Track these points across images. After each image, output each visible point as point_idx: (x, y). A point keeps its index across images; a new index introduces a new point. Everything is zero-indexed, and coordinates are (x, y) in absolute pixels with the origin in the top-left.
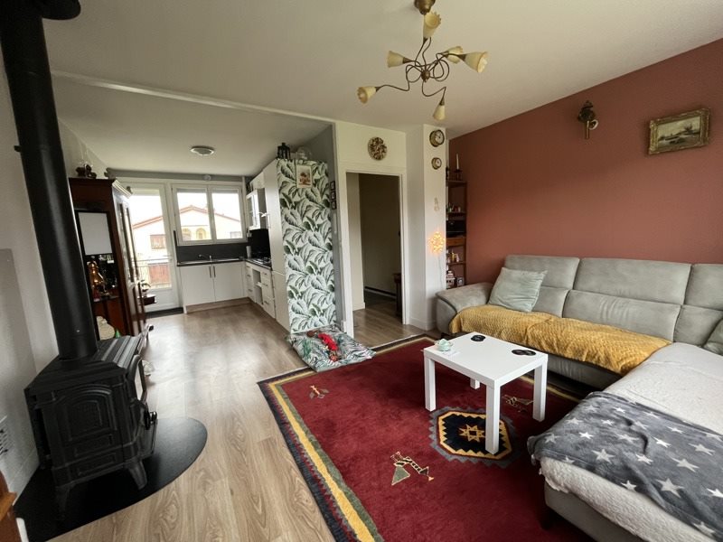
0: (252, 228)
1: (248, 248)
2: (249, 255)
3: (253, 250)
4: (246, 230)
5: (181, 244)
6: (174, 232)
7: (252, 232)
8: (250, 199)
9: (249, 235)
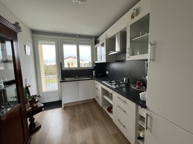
0: (96, 62)
1: (94, 72)
2: (94, 75)
3: (96, 73)
4: (93, 63)
5: (63, 69)
6: (61, 63)
7: (96, 64)
8: (96, 48)
9: (94, 65)
